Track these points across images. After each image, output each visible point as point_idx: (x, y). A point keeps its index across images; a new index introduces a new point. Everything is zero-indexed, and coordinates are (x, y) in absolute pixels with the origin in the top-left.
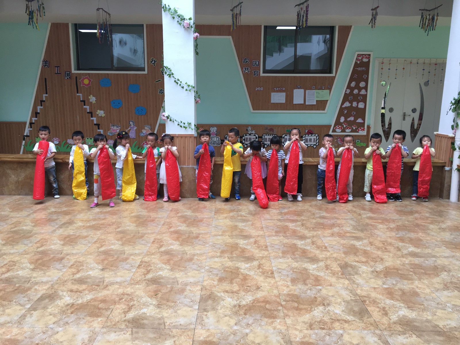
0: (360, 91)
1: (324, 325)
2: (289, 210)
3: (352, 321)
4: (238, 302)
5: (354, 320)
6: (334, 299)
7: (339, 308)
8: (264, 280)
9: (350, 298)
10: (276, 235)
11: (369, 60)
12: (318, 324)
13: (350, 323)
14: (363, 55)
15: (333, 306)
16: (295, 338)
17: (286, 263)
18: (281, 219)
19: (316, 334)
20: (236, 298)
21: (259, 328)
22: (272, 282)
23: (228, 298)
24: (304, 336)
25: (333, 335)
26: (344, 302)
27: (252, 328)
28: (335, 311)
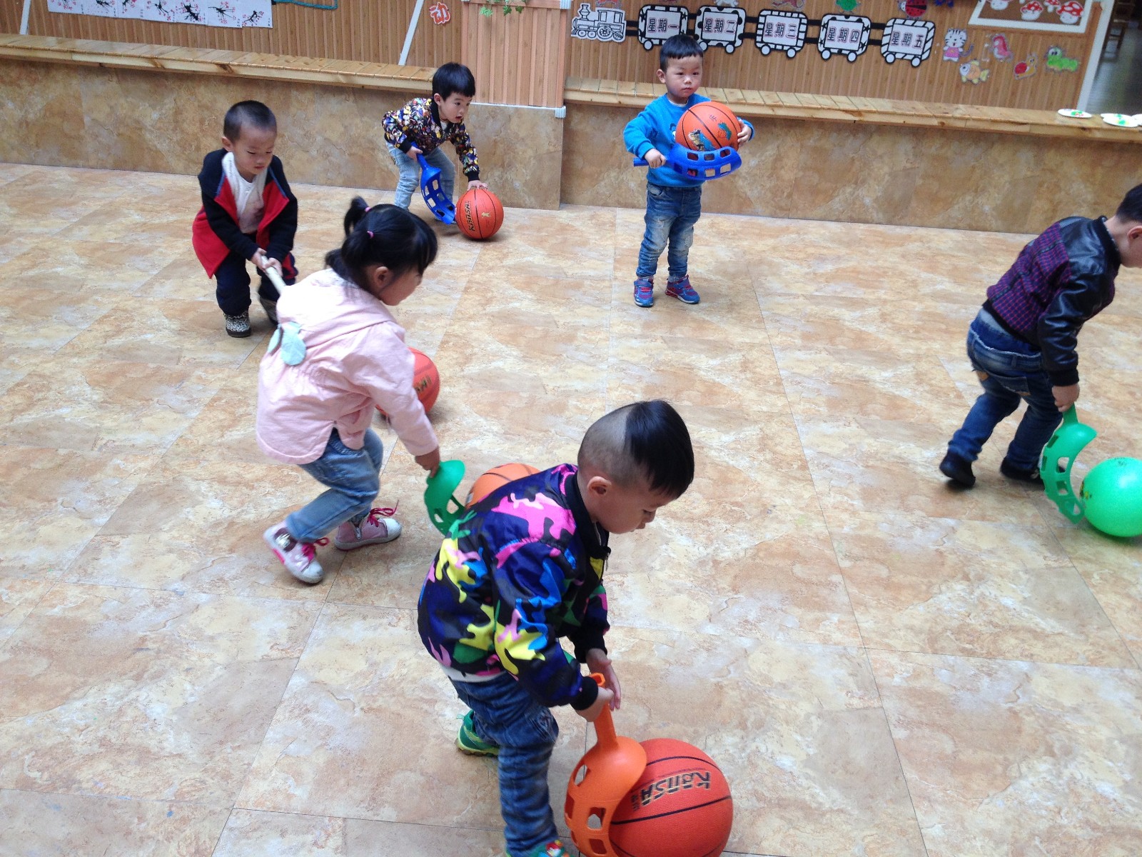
1: (971, 642)
2: (837, 266)
3: (1054, 634)
4: (710, 550)
5: (1060, 631)
6: (996, 560)
7: (1014, 591)
8: (781, 488)
9: (1045, 562)
10: (804, 348)
12: (952, 637)
13: (1049, 640)
15: (996, 583)
16: (888, 675)
17: (842, 437)
18: (817, 294)
19: (952, 668)
20: (702, 538)
21: (781, 636)
22: (807, 495)
23: (679, 536)
24: (914, 670)
25: (1000, 674)
26: (1026, 572)
27: (758, 635)
28: (1001, 599)
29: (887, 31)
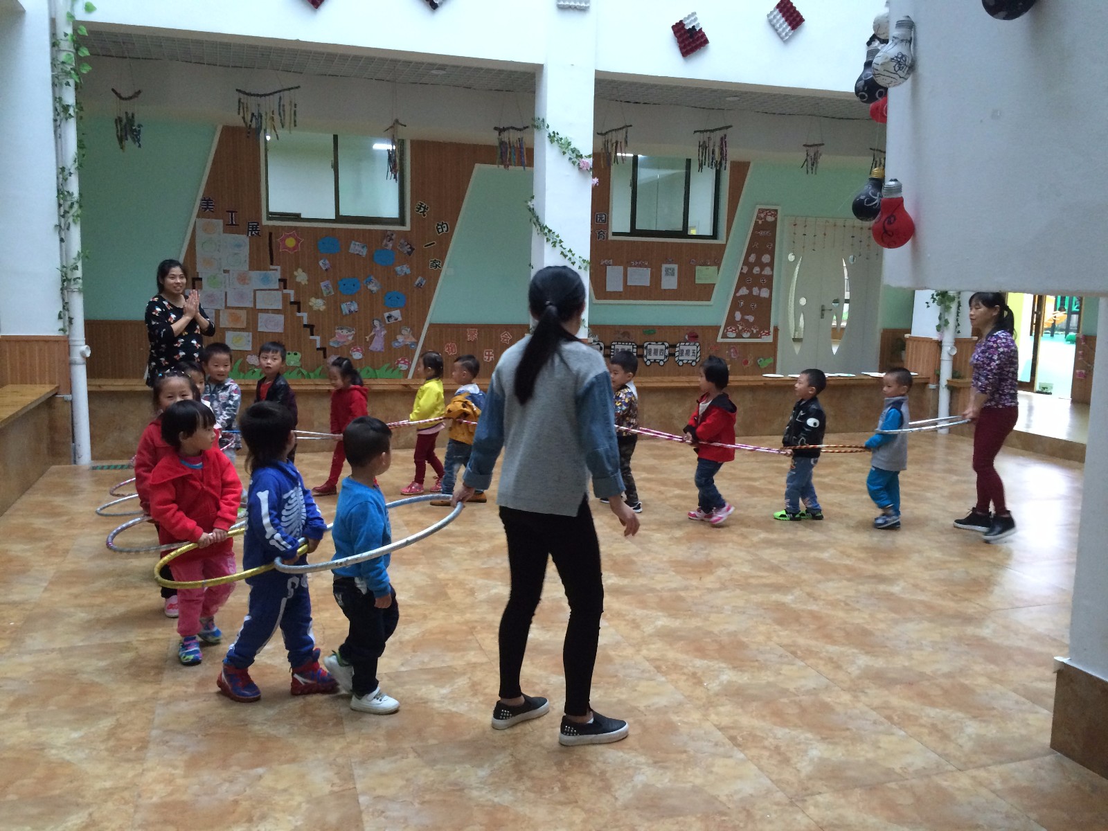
0: (762, 270)
11: (776, 219)
14: (767, 210)
29: (677, 349)
